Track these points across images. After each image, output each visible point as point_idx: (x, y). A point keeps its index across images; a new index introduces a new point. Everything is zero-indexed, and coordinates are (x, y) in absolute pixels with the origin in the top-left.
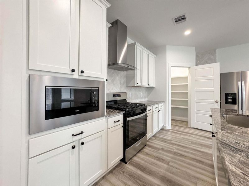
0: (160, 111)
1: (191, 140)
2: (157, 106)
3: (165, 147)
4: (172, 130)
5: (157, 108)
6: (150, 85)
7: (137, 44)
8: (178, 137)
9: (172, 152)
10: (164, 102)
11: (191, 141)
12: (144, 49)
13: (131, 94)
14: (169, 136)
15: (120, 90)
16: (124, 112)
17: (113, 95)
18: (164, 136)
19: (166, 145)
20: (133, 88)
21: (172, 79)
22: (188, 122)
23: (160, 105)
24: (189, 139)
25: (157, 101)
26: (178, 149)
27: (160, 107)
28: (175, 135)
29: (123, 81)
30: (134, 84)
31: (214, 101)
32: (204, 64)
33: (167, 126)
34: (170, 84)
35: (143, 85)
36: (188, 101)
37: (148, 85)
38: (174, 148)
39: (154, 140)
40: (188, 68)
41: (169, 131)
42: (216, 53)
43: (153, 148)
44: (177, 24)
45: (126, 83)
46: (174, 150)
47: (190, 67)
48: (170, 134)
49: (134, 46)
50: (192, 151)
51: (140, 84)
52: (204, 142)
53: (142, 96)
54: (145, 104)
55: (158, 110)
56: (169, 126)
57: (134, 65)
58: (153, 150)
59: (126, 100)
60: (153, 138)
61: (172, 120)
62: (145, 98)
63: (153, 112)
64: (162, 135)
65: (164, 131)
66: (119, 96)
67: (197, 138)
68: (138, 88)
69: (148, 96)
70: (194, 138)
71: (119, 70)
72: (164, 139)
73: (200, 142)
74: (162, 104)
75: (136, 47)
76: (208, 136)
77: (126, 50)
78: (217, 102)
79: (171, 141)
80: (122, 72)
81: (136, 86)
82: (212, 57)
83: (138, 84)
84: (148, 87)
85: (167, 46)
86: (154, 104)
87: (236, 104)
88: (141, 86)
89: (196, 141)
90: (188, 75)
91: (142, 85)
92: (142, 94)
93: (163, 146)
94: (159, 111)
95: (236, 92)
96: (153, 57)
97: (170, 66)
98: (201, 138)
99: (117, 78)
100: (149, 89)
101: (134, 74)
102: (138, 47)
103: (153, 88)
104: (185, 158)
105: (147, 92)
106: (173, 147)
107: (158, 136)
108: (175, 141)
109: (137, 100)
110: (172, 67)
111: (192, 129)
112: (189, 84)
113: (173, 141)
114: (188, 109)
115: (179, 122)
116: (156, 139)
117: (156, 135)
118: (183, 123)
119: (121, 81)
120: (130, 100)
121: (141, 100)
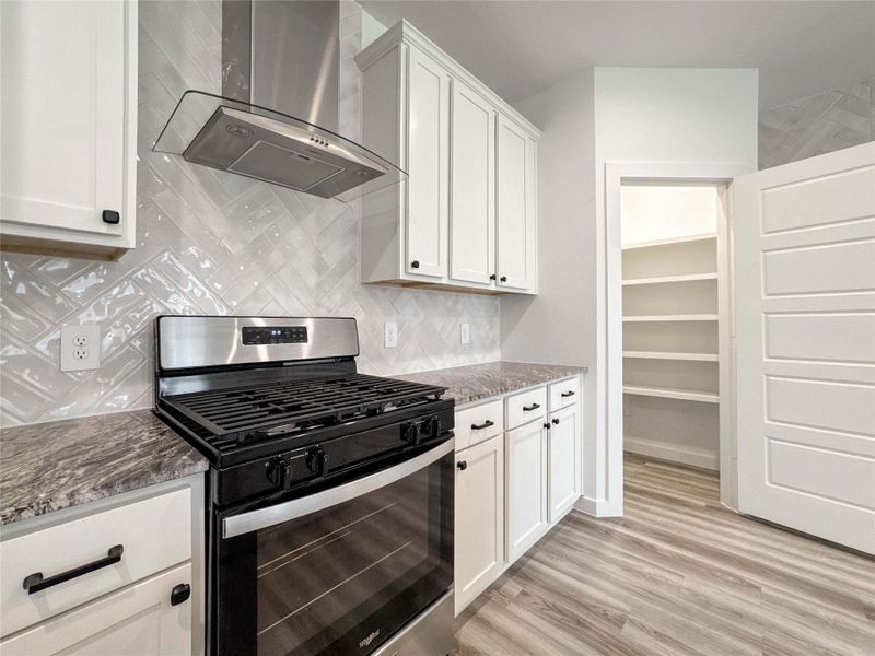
0: (556, 422)
2: (536, 395)
4: (626, 524)
5: (536, 406)
6: (504, 279)
7: (409, 31)
8: (666, 583)
10: (583, 370)
12: (461, 80)
15: (318, 305)
17: (245, 329)
20: (409, 294)
22: (717, 474)
23: (559, 388)
25: (541, 368)
27: (557, 402)
28: (647, 569)
29: (335, 254)
30: (397, 270)
33: (600, 500)
34: (617, 284)
35: (457, 277)
36: (717, 363)
37: (493, 277)
39: (516, 601)
40: (713, 191)
41: (608, 533)
45: (358, 264)
47: (727, 183)
51: (432, 271)
53: (465, 341)
54: (439, 391)
55: (544, 421)
56: (610, 503)
59: (351, 358)
60: (514, 588)
61: (629, 457)
62: (486, 349)
63: (506, 431)
64: (564, 565)
65: (579, 536)
66: (294, 335)
69: (502, 340)
71: (304, 190)
72: (575, 599)
74: (573, 384)
75: (408, 51)
79: (619, 622)
80: (332, 201)
83: (415, 265)
85: (600, 74)
86: (518, 386)
88: (445, 281)
90: (715, 230)
91: (449, 278)
92: (465, 327)
94: (547, 426)
96: (525, 136)
97: (613, 180)
99: (296, 236)
100: (508, 301)
102: (416, 56)
105: (497, 320)
107: (544, 568)
108: (643, 628)
109: (433, 359)
110: (626, 181)
111: (744, 525)
112: (720, 275)
113: (633, 622)
114: (715, 406)
115: (665, 472)
116: (524, 593)
117: (532, 562)
118: (689, 478)
119: (323, 255)
120: (391, 363)
121: (463, 361)
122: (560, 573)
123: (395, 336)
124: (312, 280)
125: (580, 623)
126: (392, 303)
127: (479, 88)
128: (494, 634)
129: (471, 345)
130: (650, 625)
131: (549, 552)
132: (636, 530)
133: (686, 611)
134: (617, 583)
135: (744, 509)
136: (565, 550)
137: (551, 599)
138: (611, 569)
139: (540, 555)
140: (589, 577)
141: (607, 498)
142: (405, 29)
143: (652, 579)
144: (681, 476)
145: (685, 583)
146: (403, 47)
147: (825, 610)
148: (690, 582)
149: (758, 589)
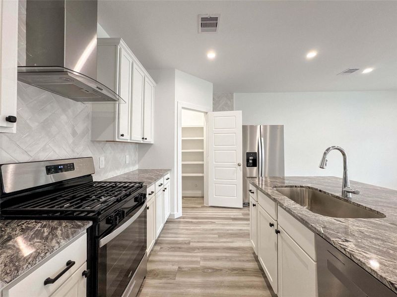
0: (166, 189)
1: (216, 229)
2: (161, 181)
3: (185, 262)
4: (184, 218)
5: (161, 184)
6: (146, 139)
9: (197, 269)
10: (171, 170)
11: (216, 232)
12: (137, 64)
13: (102, 159)
14: (182, 235)
15: (73, 151)
16: (91, 224)
17: (47, 167)
18: (175, 236)
19: (183, 256)
20: (108, 144)
21: (184, 129)
22: (203, 197)
23: (166, 177)
24: (213, 230)
26: (205, 259)
27: (165, 182)
28: (192, 228)
29: (81, 127)
30: (115, 137)
31: (236, 164)
32: (220, 111)
33: (175, 213)
34: (180, 138)
35: (133, 139)
36: (203, 164)
37: (143, 138)
38: (199, 259)
39: (159, 251)
40: (203, 114)
41: (179, 222)
42: (233, 99)
43: (161, 278)
44: (202, 31)
45: (90, 132)
46: (198, 262)
47: (206, 113)
48: (183, 229)
49: (116, 46)
50: (225, 252)
51: (127, 138)
52: (232, 228)
53: (127, 162)
54: (142, 184)
56: (178, 213)
57: (115, 88)
58: (164, 281)
60: (158, 248)
61: (183, 198)
62: (134, 165)
63: (155, 194)
64: (170, 235)
65: (171, 225)
66: (70, 167)
67: (222, 224)
68: (120, 145)
69: (139, 160)
70: (218, 226)
71: (69, 98)
72: (176, 243)
73: (228, 230)
74: (169, 175)
75: (120, 49)
76: (232, 217)
77: (94, 50)
78: (239, 165)
79: (189, 243)
80: (79, 103)
81: (117, 140)
82: (229, 103)
83: (122, 135)
84: (142, 142)
85: (176, 71)
86: (158, 178)
87: (256, 166)
88: (129, 141)
89: (222, 229)
90: (203, 125)
91: (130, 139)
92: (127, 156)
93: (178, 262)
95: (257, 151)
96: (152, 85)
97: (179, 107)
98: (226, 223)
99: (64, 118)
100: (142, 147)
101: (115, 112)
102: (123, 53)
103: (149, 145)
104: (222, 275)
105: (137, 153)
106: (197, 257)
107: (164, 239)
108: (195, 242)
109: (116, 171)
110: (183, 108)
111: (210, 209)
112: (204, 138)
113: (192, 242)
114: (203, 177)
115: (189, 200)
116: (161, 248)
117: (160, 238)
118: (196, 200)
119: (75, 128)
120: (102, 175)
121: (127, 171)
122: (169, 238)
123: (104, 163)
124: (71, 140)
125: (180, 248)
126: (102, 149)
127: (139, 65)
128: (157, 263)
129: (129, 164)
130: (196, 241)
131: (165, 233)
132: (186, 219)
133: (203, 234)
134: (186, 234)
135: (210, 205)
136: (169, 231)
137: (169, 246)
138: (183, 231)
139: (161, 235)
140: (179, 236)
141: (177, 211)
142: (121, 41)
143: (194, 230)
144: (194, 200)
145: (201, 228)
146: (119, 47)
147: (226, 222)
148: (202, 227)
149: (215, 222)
